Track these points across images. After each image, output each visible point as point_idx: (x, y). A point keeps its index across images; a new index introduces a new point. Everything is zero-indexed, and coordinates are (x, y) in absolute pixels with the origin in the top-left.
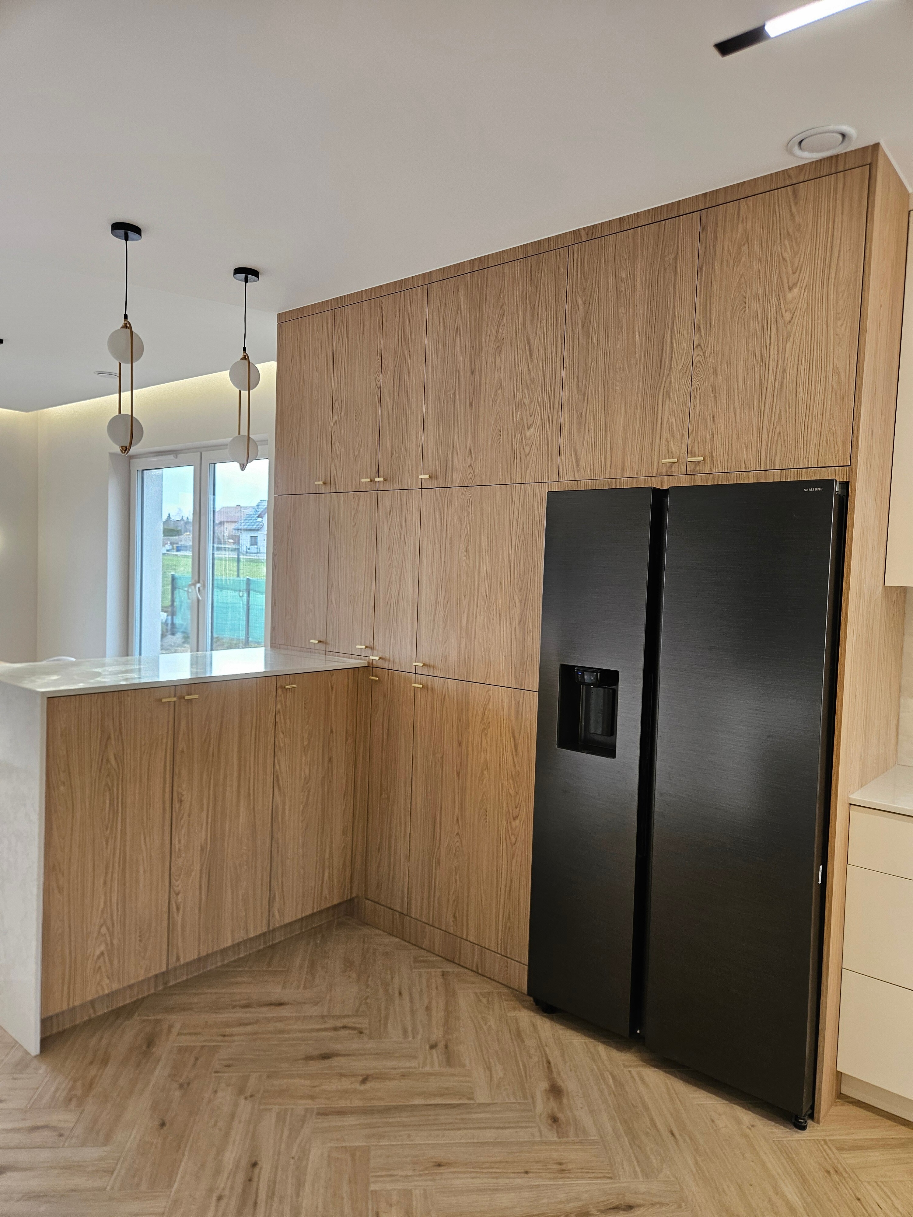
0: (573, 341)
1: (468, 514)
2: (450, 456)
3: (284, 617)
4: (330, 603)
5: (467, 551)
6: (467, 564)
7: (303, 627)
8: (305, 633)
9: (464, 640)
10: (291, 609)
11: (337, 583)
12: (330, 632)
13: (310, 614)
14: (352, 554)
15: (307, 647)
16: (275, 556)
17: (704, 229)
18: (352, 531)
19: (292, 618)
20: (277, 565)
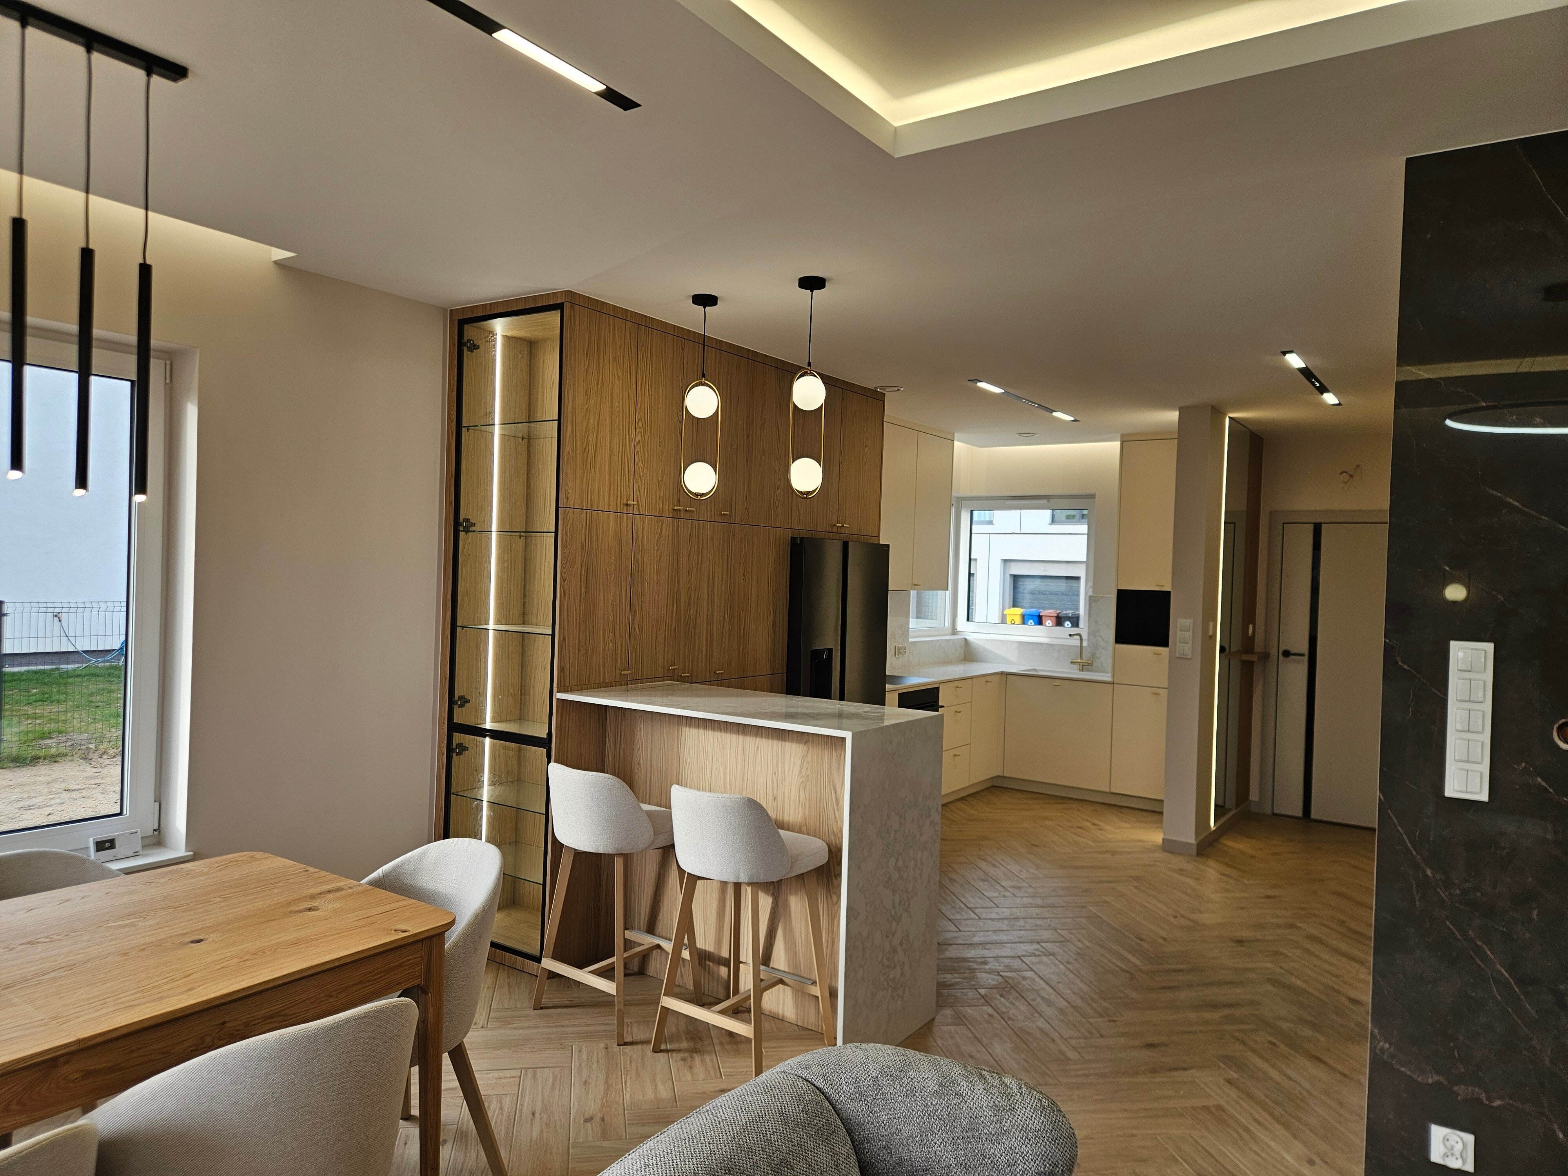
1: (745, 546)
3: (577, 653)
4: (633, 629)
5: (744, 575)
6: (744, 586)
7: (601, 660)
8: (604, 666)
9: (742, 646)
10: (586, 643)
11: (640, 608)
12: (632, 660)
13: (610, 644)
14: (655, 577)
15: (607, 681)
16: (565, 581)
17: (843, 399)
18: (655, 555)
19: (587, 652)
20: (567, 592)
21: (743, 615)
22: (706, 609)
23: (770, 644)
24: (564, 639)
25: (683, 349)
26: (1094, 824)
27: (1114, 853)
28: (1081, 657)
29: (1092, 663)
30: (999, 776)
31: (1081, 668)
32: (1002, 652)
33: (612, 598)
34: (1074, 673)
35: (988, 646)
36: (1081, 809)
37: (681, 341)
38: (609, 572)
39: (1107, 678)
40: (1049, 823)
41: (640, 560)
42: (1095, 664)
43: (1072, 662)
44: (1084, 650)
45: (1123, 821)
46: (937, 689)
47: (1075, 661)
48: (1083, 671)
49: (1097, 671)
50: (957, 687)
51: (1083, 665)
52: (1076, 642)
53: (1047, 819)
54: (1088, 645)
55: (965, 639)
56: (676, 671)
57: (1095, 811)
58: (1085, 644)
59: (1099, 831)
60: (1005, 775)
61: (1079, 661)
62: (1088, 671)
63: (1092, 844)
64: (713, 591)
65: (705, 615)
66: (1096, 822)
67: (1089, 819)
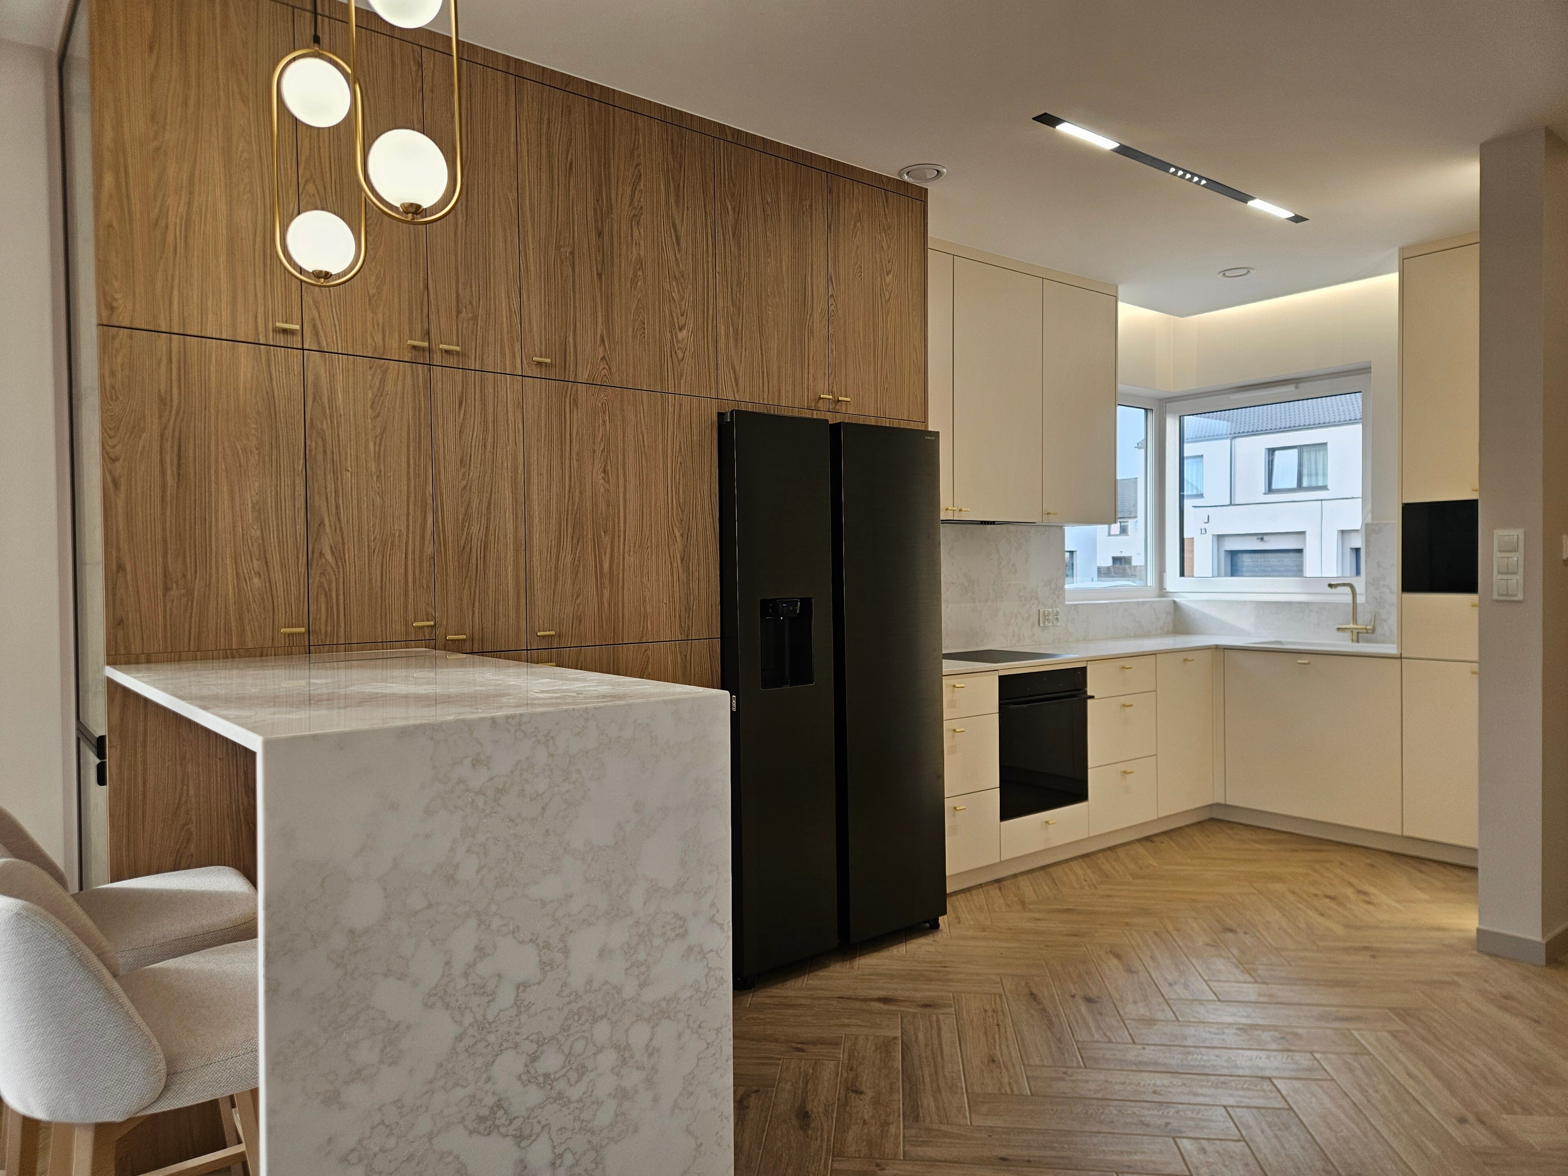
0: (725, 246)
1: (604, 422)
2: (571, 340)
3: (160, 593)
4: (316, 554)
5: (605, 471)
6: (607, 491)
7: (232, 608)
8: (241, 618)
9: (606, 593)
10: (184, 576)
11: (333, 518)
12: (319, 610)
13: (256, 580)
14: (373, 467)
15: (250, 645)
16: (114, 460)
17: (830, 191)
18: (370, 426)
19: (190, 593)
20: (123, 481)
21: (606, 540)
22: (510, 526)
23: (676, 589)
24: (121, 568)
25: (420, 65)
26: (1360, 892)
27: (1374, 952)
28: (1355, 620)
29: (1374, 630)
30: (1218, 805)
31: (1355, 638)
32: (1229, 617)
33: (255, 498)
34: (1345, 644)
35: (1207, 610)
36: (1349, 864)
37: (413, 51)
38: (244, 450)
39: (1392, 649)
40: (1278, 887)
41: (328, 433)
42: (1379, 630)
43: (1338, 629)
44: (1359, 609)
45: (1419, 889)
46: (1084, 670)
47: (1344, 626)
48: (1358, 641)
49: (1383, 642)
50: (1123, 668)
51: (1358, 633)
52: (1343, 596)
53: (1277, 879)
54: (1367, 601)
55: (1174, 602)
56: (440, 631)
57: (1372, 866)
58: (1361, 599)
59: (1366, 906)
60: (1228, 803)
61: (1351, 626)
62: (1368, 641)
63: (1339, 930)
64: (527, 496)
65: (510, 536)
66: (1366, 887)
67: (1353, 880)
